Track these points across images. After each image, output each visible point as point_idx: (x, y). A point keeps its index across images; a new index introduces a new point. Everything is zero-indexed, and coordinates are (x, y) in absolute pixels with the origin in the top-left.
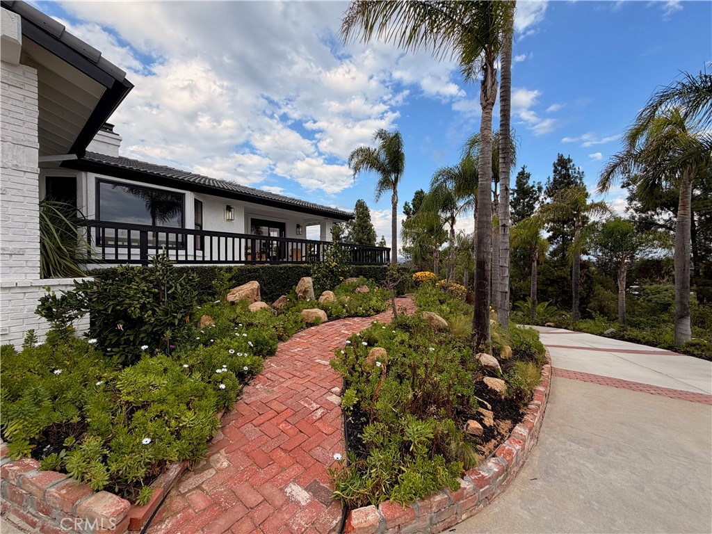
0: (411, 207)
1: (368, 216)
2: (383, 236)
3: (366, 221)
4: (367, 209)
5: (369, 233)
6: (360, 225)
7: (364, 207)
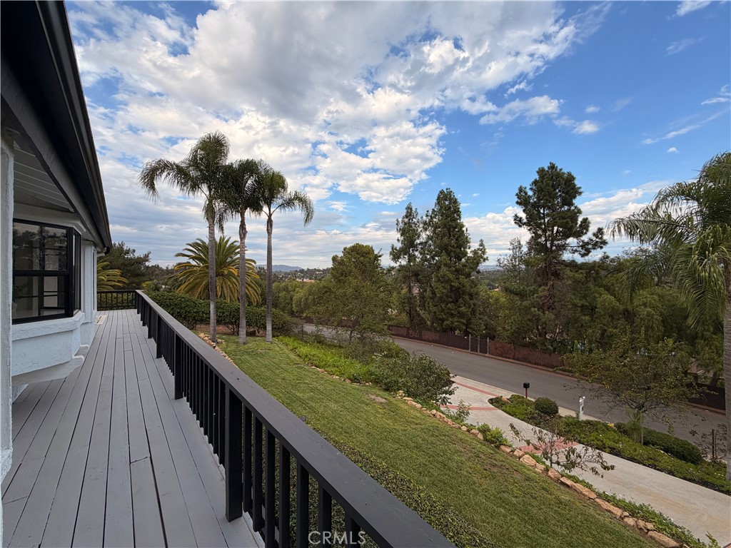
0: (530, 193)
1: (457, 211)
2: (482, 241)
3: (455, 220)
4: (455, 202)
5: (459, 237)
6: (445, 226)
7: (450, 199)
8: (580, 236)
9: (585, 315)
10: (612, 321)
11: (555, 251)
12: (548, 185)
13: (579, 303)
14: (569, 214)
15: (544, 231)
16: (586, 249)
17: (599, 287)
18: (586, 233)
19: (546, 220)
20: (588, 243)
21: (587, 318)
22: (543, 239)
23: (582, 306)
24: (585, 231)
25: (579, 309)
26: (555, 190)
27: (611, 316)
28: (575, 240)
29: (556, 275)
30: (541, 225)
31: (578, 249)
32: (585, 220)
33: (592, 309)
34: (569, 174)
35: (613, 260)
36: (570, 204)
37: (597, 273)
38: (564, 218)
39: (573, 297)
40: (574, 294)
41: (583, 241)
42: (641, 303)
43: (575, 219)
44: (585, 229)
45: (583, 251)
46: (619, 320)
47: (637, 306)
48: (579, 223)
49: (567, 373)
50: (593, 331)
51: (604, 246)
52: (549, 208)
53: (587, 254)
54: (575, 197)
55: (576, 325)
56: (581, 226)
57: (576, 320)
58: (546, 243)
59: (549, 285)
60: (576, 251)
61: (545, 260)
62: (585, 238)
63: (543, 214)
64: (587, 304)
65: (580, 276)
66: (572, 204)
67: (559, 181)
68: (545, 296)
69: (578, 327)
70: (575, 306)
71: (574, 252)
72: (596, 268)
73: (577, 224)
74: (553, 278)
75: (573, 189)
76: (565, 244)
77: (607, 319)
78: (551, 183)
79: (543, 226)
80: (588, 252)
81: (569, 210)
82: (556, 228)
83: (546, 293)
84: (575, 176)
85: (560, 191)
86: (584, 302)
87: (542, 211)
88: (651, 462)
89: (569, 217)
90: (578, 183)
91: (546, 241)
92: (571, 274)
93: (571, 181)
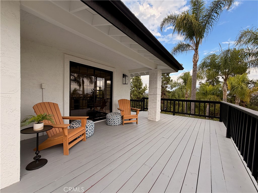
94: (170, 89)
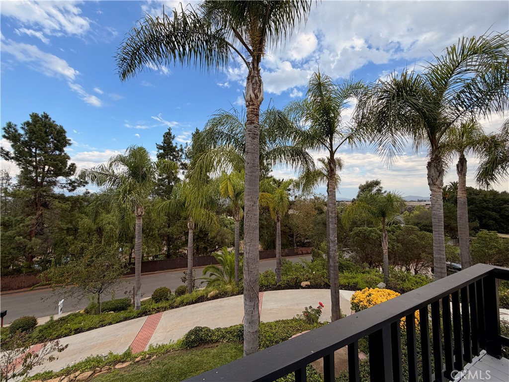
0: (21, 132)
8: (68, 176)
9: (70, 235)
10: (89, 237)
11: (45, 186)
12: (40, 130)
13: (65, 226)
14: (59, 158)
15: (36, 168)
16: (73, 186)
17: (82, 214)
18: (73, 174)
19: (38, 159)
20: (74, 182)
21: (71, 237)
22: (34, 175)
23: (68, 229)
24: (72, 173)
25: (65, 232)
26: (47, 136)
27: (89, 233)
28: (64, 178)
29: (45, 205)
30: (33, 162)
31: (66, 186)
32: (73, 165)
33: (76, 230)
34: (61, 127)
35: (92, 195)
36: (61, 150)
37: (81, 203)
38: (55, 160)
39: (60, 223)
40: (61, 221)
41: (70, 180)
42: (107, 222)
43: (65, 164)
44: (72, 171)
45: (70, 188)
46: (93, 235)
47: (105, 225)
48: (68, 166)
49: (45, 287)
50: (75, 247)
51: (86, 185)
52: (41, 149)
53: (73, 190)
54: (65, 146)
55: (62, 244)
56: (69, 168)
57: (62, 240)
58: (37, 178)
59: (37, 214)
60: (65, 187)
61: (35, 193)
62: (72, 178)
63: (35, 153)
64: (72, 227)
65: (66, 206)
66: (63, 151)
67: (52, 130)
68: (33, 224)
69: (63, 246)
70: (62, 229)
71: (63, 187)
72: (80, 200)
73: (67, 166)
74: (41, 208)
75: (63, 139)
76: (56, 181)
77: (86, 235)
78: (44, 130)
79: (34, 164)
80: (74, 188)
81: (60, 155)
82: (47, 168)
83: (34, 222)
84: (66, 130)
85: (52, 138)
86: (69, 226)
87: (34, 150)
88: (100, 324)
89: (59, 160)
90: (68, 136)
91: (37, 176)
92: (59, 205)
93: (62, 133)
94: (65, 189)
